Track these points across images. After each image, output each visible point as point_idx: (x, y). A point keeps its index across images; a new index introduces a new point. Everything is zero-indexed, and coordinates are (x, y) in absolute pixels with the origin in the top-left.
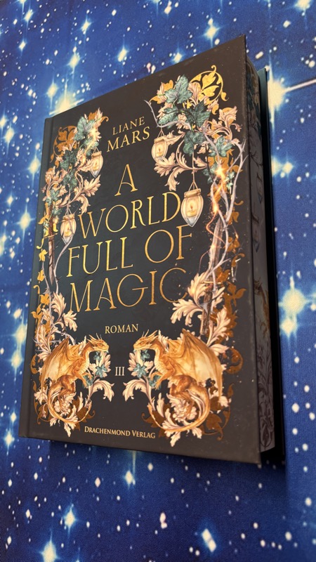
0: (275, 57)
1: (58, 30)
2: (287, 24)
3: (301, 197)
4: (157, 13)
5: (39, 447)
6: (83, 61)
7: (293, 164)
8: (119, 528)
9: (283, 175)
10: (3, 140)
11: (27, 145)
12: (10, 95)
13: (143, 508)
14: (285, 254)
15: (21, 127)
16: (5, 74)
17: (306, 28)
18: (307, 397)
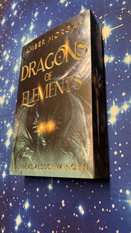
0: (107, 18)
1: (26, 17)
2: (111, 5)
3: (117, 70)
4: (63, 6)
5: (15, 177)
6: (35, 27)
7: (114, 57)
8: (46, 208)
9: (110, 62)
10: (5, 60)
11: (14, 60)
12: (8, 43)
13: (55, 199)
14: (111, 92)
15: (11, 54)
16: (6, 35)
17: (118, 6)
18: (120, 148)
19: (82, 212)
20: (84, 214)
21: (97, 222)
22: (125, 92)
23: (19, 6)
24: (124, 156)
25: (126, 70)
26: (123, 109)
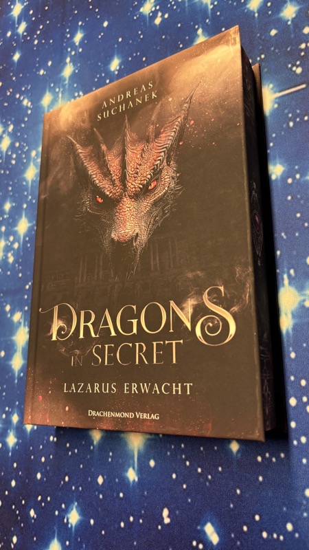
0: (263, 64)
1: (51, 41)
2: (273, 32)
3: (292, 198)
4: (148, 23)
5: (41, 447)
6: (77, 71)
7: (283, 166)
8: (122, 525)
9: (273, 177)
11: (23, 152)
12: (6, 104)
13: (145, 505)
14: (278, 252)
15: (17, 135)
17: (293, 36)
18: (304, 391)
19: (215, 539)
20: (218, 544)
23: (31, 12)
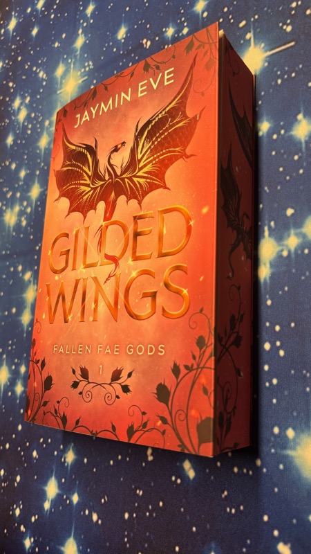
0: (257, 24)
1: (66, 15)
3: (276, 153)
6: (88, 42)
7: (270, 123)
8: (112, 462)
9: (260, 134)
10: (17, 120)
11: (38, 122)
12: (24, 77)
14: (261, 206)
15: (33, 106)
16: (19, 59)
18: (277, 336)
19: (191, 474)
20: (194, 478)
21: (223, 496)
22: (292, 208)
24: (285, 353)
25: (297, 154)
26: (287, 246)
